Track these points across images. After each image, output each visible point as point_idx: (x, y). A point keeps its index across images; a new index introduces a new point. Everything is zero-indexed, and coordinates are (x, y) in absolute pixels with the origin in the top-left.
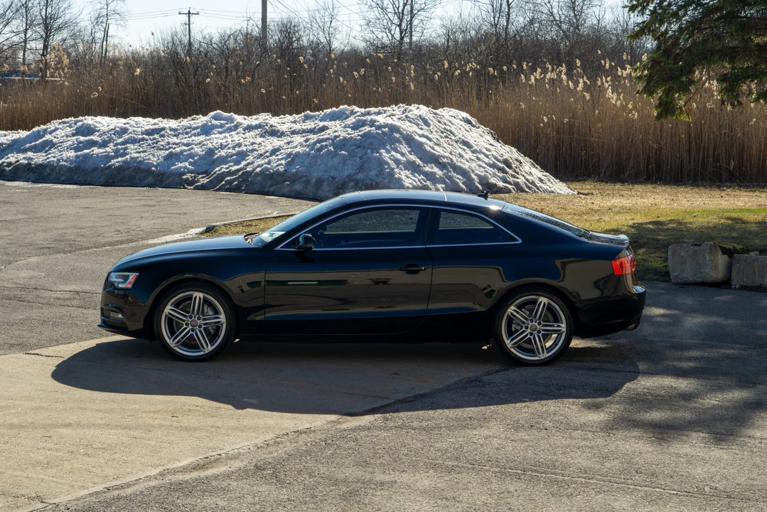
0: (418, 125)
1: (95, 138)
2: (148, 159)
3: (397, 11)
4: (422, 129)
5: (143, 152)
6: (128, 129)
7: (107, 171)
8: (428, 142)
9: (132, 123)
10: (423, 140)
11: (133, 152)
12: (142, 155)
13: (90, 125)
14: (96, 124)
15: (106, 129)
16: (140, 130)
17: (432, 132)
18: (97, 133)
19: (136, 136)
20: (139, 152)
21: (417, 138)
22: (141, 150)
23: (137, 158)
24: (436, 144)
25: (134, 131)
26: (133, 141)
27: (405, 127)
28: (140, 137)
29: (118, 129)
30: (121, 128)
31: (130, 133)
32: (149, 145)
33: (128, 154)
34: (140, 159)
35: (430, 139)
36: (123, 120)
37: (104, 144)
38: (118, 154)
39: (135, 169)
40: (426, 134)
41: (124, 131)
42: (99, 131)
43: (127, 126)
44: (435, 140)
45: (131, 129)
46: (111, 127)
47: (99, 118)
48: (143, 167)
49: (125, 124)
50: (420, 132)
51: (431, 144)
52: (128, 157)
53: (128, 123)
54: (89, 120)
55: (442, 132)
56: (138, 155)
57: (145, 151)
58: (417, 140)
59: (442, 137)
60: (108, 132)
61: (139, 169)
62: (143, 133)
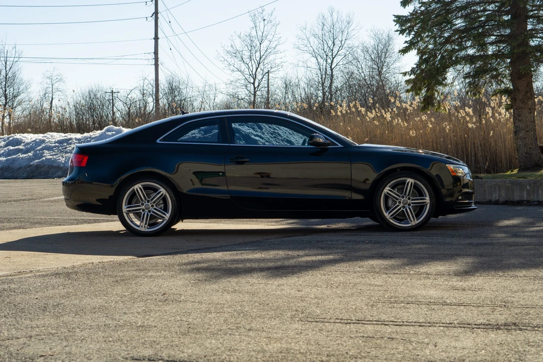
0: (254, 129)
1: (21, 147)
2: (59, 159)
3: (251, 73)
4: (256, 131)
5: (55, 155)
6: (45, 140)
7: (28, 169)
8: (261, 140)
9: (49, 136)
10: (257, 138)
11: (48, 155)
12: (54, 157)
13: (18, 139)
14: (23, 138)
15: (30, 141)
16: (54, 140)
17: (264, 134)
18: (23, 144)
19: (50, 145)
20: (52, 155)
21: (253, 137)
22: (54, 153)
23: (51, 159)
24: (267, 141)
25: (49, 141)
26: (49, 148)
27: (244, 130)
28: (54, 145)
29: (37, 140)
30: (40, 140)
31: (47, 143)
32: (60, 150)
33: (44, 157)
34: (53, 159)
35: (262, 138)
36: (42, 135)
37: (26, 151)
38: (36, 156)
39: (49, 166)
40: (259, 134)
41: (43, 141)
42: (24, 142)
43: (45, 138)
44: (266, 139)
45: (47, 140)
46: (33, 139)
47: (25, 135)
48: (55, 164)
49: (43, 137)
50: (255, 133)
51: (263, 141)
52: (44, 158)
53: (45, 137)
54: (18, 136)
55: (272, 134)
56: (51, 157)
57: (57, 154)
58: (253, 138)
59: (271, 138)
60: (31, 143)
61: (52, 166)
62: (55, 142)
